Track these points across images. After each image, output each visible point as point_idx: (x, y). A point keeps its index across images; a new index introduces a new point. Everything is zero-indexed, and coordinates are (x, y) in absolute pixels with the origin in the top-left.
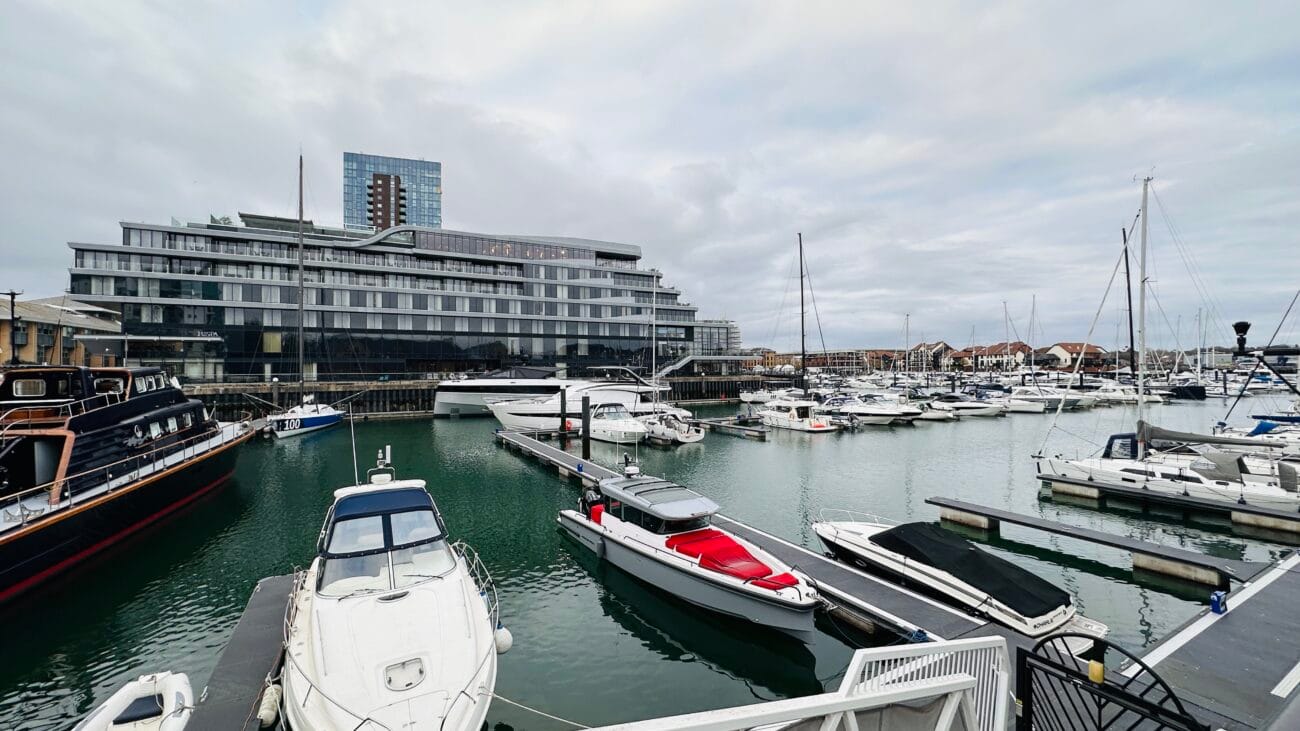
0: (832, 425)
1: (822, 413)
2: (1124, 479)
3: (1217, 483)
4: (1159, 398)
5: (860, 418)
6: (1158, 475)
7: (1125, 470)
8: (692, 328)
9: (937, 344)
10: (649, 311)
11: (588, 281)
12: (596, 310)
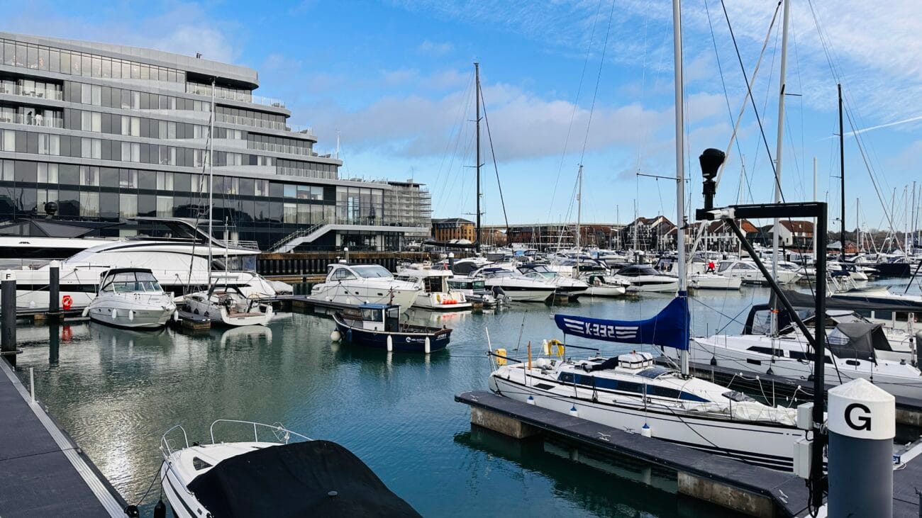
0: (468, 301)
1: (458, 286)
2: (750, 361)
3: (848, 363)
4: (864, 276)
5: (507, 293)
6: (787, 354)
7: (753, 349)
8: (334, 187)
9: (657, 219)
10: (269, 161)
11: (173, 113)
12: (185, 156)
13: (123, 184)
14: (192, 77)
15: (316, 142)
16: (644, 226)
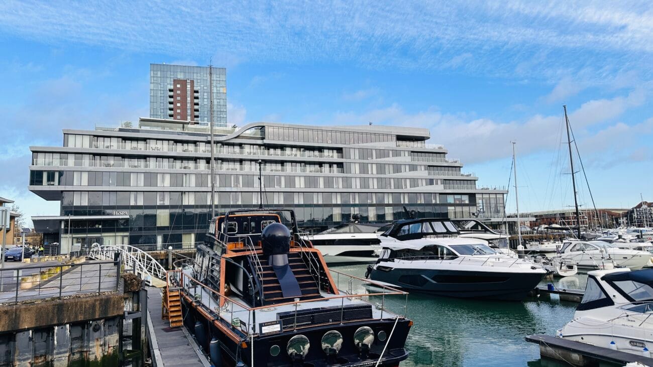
8: (474, 194)
10: (439, 182)
11: (391, 159)
12: (399, 182)
13: (369, 202)
14: (400, 138)
15: (462, 167)
16: (649, 208)
